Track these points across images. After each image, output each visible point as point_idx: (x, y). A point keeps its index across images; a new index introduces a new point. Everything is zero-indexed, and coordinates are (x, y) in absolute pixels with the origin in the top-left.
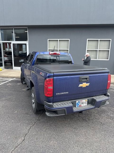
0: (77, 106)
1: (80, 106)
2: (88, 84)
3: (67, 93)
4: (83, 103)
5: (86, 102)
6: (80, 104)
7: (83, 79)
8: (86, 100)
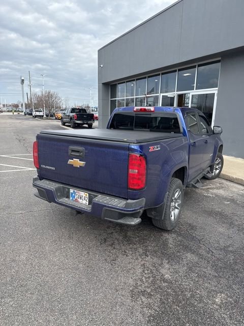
0: (71, 198)
1: (76, 200)
2: (82, 163)
3: (54, 168)
4: (81, 198)
5: (86, 199)
6: (76, 197)
7: (73, 151)
8: (86, 195)
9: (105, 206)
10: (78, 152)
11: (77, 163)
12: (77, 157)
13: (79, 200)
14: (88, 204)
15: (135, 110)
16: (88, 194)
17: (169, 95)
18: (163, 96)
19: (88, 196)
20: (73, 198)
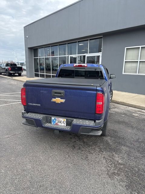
0: (53, 123)
1: (57, 124)
2: (63, 101)
3: (39, 105)
4: (60, 122)
5: (64, 122)
6: (56, 122)
7: (56, 93)
8: (65, 120)
9: (82, 126)
10: (60, 93)
11: (58, 100)
12: (58, 97)
13: (59, 124)
14: (65, 126)
15: (75, 66)
16: (66, 120)
17: (74, 56)
18: (70, 57)
19: (66, 121)
20: (54, 123)
